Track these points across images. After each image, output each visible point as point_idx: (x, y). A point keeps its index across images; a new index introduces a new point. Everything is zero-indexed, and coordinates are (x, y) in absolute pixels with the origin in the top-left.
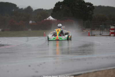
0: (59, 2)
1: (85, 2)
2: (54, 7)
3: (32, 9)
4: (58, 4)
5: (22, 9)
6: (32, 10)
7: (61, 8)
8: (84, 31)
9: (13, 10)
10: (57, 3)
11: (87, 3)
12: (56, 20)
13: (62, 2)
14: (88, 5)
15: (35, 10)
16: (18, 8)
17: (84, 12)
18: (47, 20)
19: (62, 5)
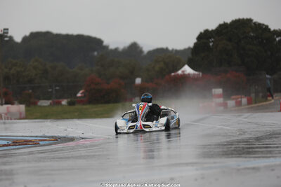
0: (206, 31)
1: (270, 29)
2: (195, 44)
3: (141, 48)
4: (204, 37)
5: (116, 49)
6: (141, 51)
7: (211, 44)
8: (270, 100)
9: (96, 53)
10: (201, 33)
11: (274, 30)
12: (201, 74)
13: (212, 30)
14: (277, 37)
17: (269, 53)
18: (178, 75)
19: (214, 38)
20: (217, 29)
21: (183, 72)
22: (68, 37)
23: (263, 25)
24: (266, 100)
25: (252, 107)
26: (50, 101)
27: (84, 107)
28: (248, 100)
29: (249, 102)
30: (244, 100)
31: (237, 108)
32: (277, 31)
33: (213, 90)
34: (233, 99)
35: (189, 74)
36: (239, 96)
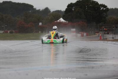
0: (71, 4)
1: (99, 4)
2: (66, 9)
3: (50, 10)
4: (70, 6)
5: (39, 10)
7: (73, 9)
8: (96, 34)
9: (30, 11)
10: (69, 4)
11: (100, 4)
12: (68, 22)
13: (74, 3)
14: (102, 7)
15: (53, 12)
16: (35, 9)
17: (98, 14)
18: (57, 22)
19: (74, 7)
20: (76, 3)
21: (60, 21)
22: (18, 4)
23: (96, 2)
24: (95, 34)
25: (88, 37)
26: (3, 31)
27: (16, 34)
28: (87, 34)
29: (87, 35)
30: (85, 34)
31: (81, 37)
32: (102, 4)
33: (72, 29)
34: (80, 34)
35: (62, 22)
36: (83, 32)
